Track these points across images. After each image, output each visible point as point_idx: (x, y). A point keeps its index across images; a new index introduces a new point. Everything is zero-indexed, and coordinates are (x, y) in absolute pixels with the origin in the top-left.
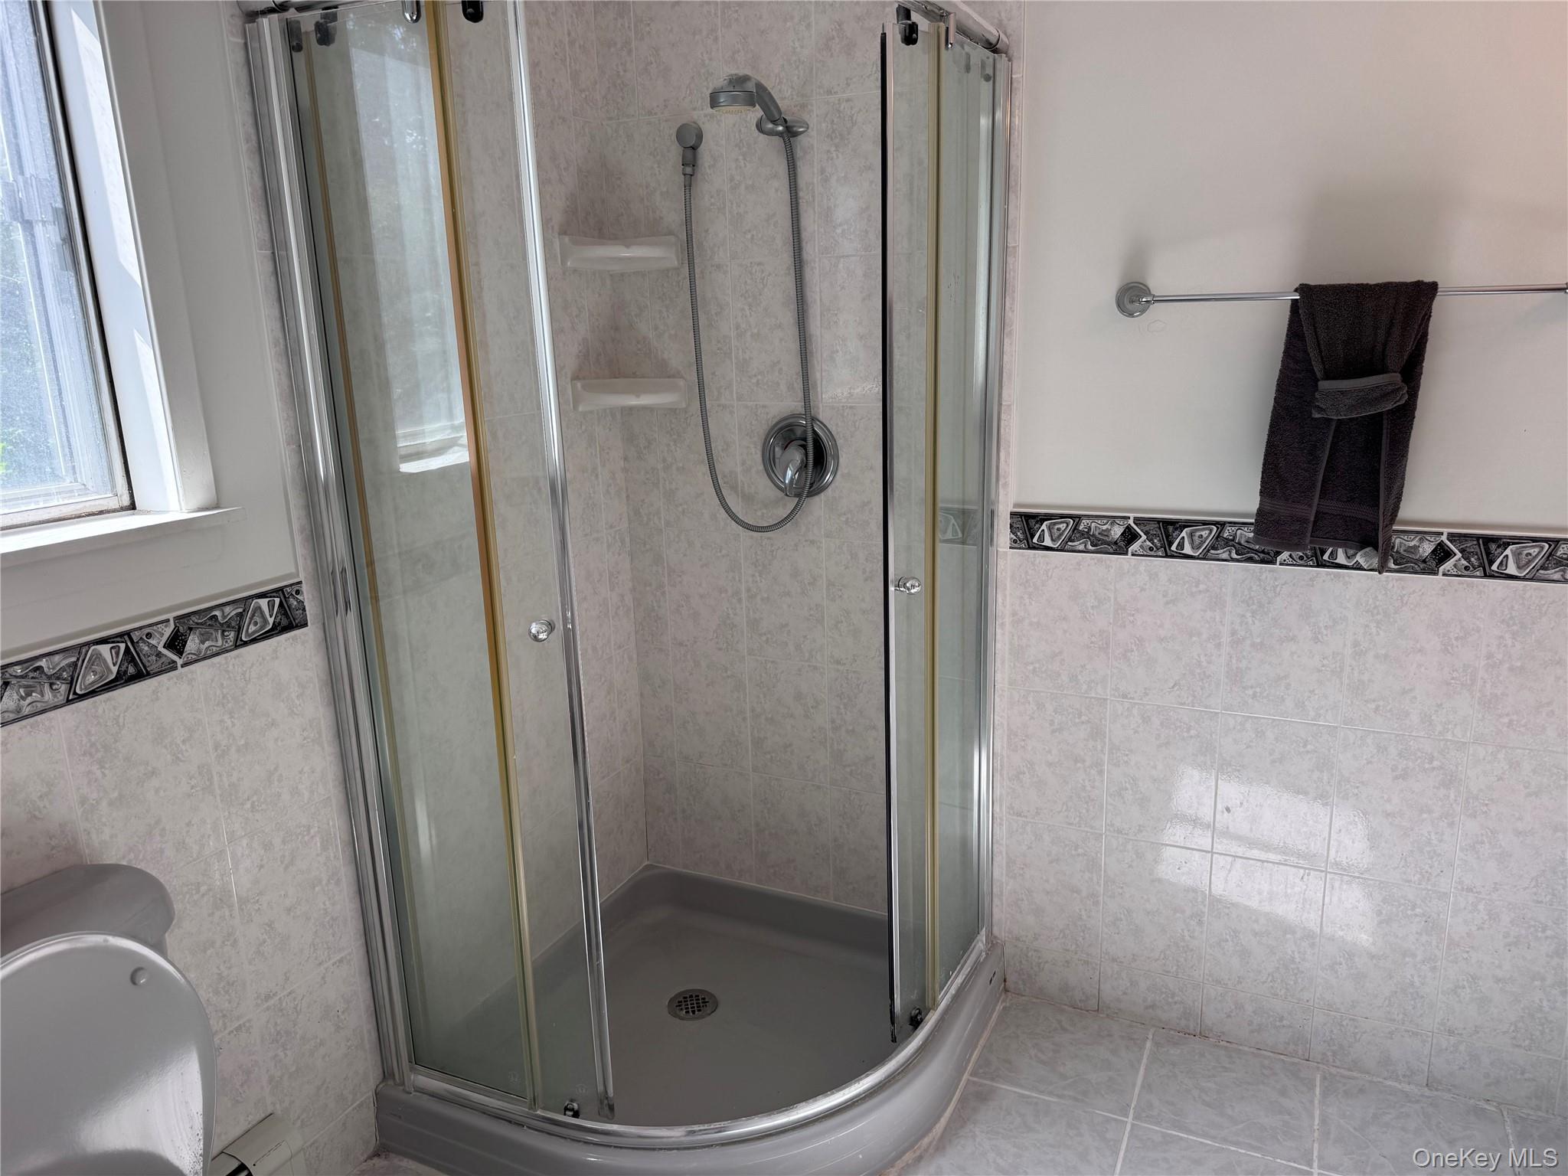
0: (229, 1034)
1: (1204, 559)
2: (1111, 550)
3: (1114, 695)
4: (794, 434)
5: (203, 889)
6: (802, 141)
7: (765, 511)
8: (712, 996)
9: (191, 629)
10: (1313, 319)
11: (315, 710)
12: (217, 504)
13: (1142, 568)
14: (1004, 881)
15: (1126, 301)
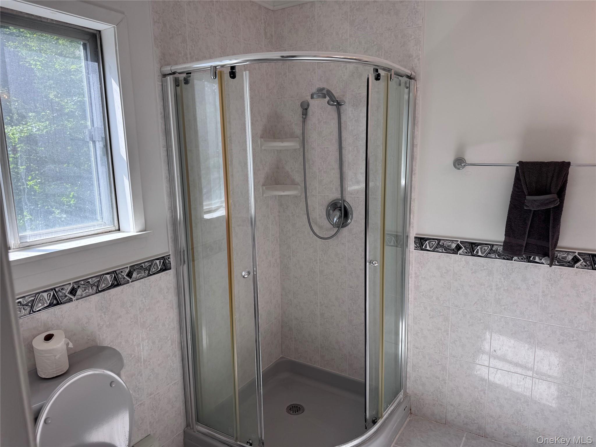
0: (138, 406)
1: (486, 257)
2: (452, 252)
3: (453, 306)
4: (337, 206)
5: (133, 356)
6: (343, 108)
7: (326, 232)
8: (302, 407)
9: (134, 270)
10: (524, 174)
11: (172, 297)
12: (145, 230)
13: (463, 259)
14: (411, 372)
15: (457, 165)
